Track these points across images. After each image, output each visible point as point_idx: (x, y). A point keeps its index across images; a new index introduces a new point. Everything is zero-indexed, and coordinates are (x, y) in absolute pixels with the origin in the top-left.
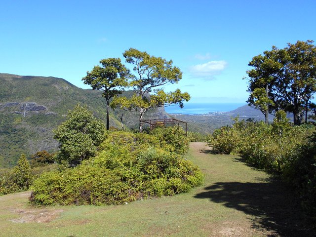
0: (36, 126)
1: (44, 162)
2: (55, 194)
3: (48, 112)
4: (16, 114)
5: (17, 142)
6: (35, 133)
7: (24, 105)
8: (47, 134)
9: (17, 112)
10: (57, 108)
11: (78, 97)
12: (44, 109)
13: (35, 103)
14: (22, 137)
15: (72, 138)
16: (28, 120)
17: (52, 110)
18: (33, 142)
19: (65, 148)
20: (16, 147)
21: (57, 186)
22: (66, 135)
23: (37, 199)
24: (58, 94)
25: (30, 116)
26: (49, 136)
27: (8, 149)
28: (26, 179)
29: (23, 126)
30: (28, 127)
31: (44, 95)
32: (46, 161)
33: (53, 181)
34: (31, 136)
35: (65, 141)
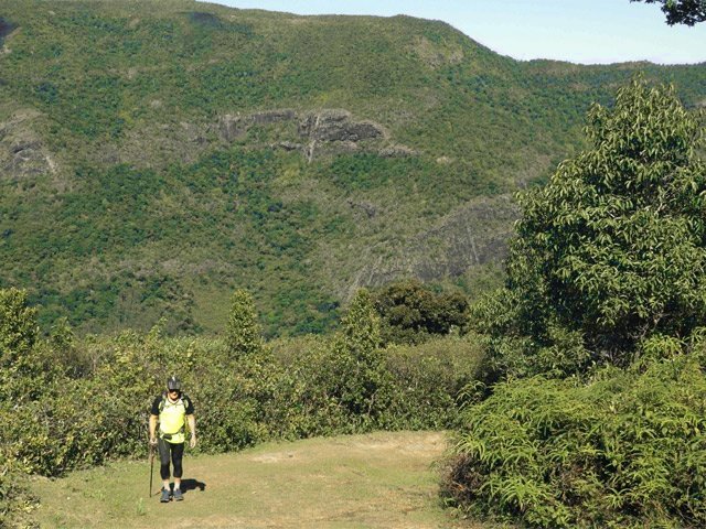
0: (347, 195)
1: (415, 326)
2: (581, 486)
3: (389, 146)
4: (283, 151)
5: (283, 248)
6: (342, 220)
7: (311, 121)
8: (383, 226)
9: (286, 143)
10: (420, 133)
11: (498, 90)
12: (376, 134)
13: (348, 114)
14: (300, 232)
15: (610, 230)
16: (321, 174)
17: (401, 141)
18: (336, 251)
19: (575, 274)
20: (280, 264)
21: (590, 450)
22: (585, 214)
23: (498, 496)
24: (424, 80)
25: (330, 160)
26: (388, 231)
27: (257, 270)
28: (371, 387)
29: (305, 195)
30: (321, 198)
31: (377, 83)
32: (422, 324)
33: (563, 425)
34: (330, 228)
35: (576, 243)
